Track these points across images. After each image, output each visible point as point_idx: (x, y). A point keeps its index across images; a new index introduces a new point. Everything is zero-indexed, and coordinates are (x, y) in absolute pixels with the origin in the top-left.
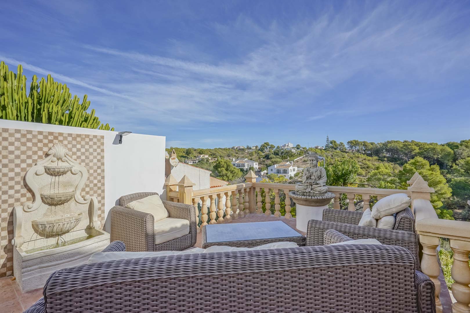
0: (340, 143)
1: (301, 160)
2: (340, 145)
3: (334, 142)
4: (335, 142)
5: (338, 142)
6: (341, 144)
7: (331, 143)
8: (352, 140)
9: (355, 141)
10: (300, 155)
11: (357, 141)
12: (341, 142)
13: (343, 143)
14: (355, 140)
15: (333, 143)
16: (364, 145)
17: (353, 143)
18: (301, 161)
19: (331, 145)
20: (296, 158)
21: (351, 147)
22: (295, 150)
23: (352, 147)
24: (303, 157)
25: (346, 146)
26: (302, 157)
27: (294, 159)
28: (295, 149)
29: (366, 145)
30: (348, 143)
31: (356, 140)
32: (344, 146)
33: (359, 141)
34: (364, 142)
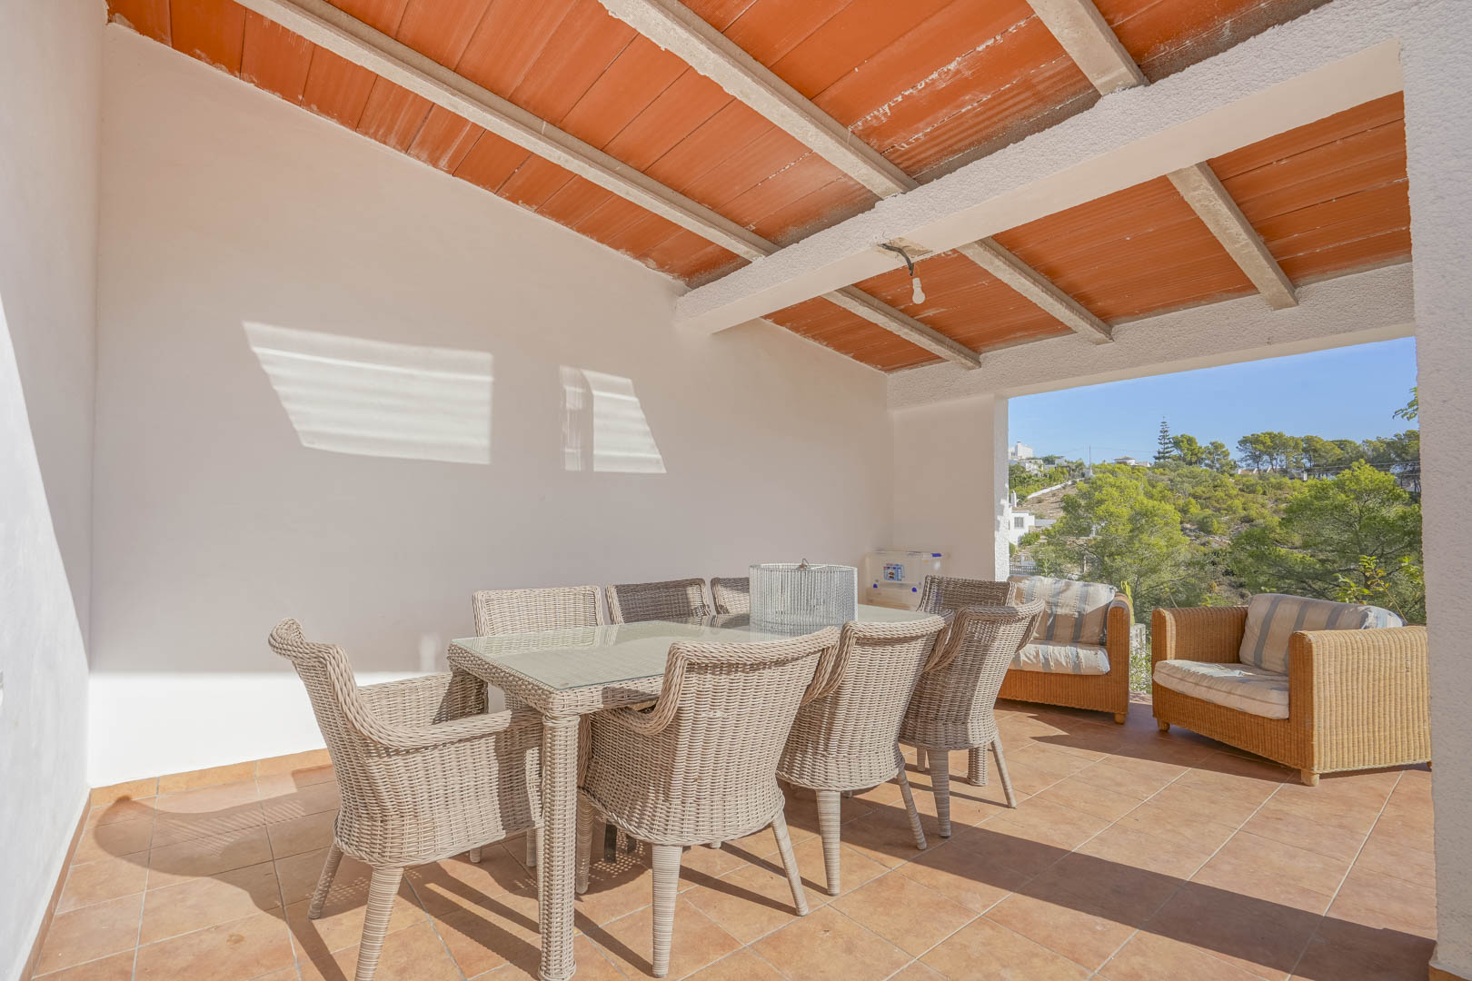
0: (1212, 444)
1: (1054, 495)
2: (1210, 453)
3: (1185, 441)
4: (1190, 441)
5: (1203, 442)
6: (1216, 446)
7: (1177, 443)
8: (1259, 433)
9: (1272, 436)
10: (1051, 479)
11: (1280, 435)
12: (1213, 441)
13: (1222, 446)
14: (1270, 434)
15: (1185, 445)
16: (1305, 450)
17: (1264, 444)
18: (1053, 499)
19: (1176, 452)
20: (1036, 491)
21: (1256, 458)
22: (1036, 467)
23: (1260, 456)
24: (1064, 488)
25: (1235, 454)
26: (1059, 486)
27: (1029, 493)
28: (1036, 463)
29: (1315, 451)
30: (1244, 442)
31: (1276, 432)
32: (1226, 454)
33: (1287, 434)
34: (1308, 440)
